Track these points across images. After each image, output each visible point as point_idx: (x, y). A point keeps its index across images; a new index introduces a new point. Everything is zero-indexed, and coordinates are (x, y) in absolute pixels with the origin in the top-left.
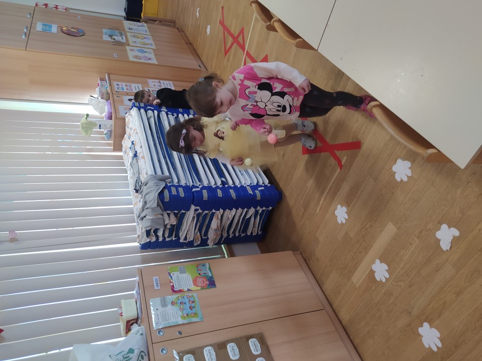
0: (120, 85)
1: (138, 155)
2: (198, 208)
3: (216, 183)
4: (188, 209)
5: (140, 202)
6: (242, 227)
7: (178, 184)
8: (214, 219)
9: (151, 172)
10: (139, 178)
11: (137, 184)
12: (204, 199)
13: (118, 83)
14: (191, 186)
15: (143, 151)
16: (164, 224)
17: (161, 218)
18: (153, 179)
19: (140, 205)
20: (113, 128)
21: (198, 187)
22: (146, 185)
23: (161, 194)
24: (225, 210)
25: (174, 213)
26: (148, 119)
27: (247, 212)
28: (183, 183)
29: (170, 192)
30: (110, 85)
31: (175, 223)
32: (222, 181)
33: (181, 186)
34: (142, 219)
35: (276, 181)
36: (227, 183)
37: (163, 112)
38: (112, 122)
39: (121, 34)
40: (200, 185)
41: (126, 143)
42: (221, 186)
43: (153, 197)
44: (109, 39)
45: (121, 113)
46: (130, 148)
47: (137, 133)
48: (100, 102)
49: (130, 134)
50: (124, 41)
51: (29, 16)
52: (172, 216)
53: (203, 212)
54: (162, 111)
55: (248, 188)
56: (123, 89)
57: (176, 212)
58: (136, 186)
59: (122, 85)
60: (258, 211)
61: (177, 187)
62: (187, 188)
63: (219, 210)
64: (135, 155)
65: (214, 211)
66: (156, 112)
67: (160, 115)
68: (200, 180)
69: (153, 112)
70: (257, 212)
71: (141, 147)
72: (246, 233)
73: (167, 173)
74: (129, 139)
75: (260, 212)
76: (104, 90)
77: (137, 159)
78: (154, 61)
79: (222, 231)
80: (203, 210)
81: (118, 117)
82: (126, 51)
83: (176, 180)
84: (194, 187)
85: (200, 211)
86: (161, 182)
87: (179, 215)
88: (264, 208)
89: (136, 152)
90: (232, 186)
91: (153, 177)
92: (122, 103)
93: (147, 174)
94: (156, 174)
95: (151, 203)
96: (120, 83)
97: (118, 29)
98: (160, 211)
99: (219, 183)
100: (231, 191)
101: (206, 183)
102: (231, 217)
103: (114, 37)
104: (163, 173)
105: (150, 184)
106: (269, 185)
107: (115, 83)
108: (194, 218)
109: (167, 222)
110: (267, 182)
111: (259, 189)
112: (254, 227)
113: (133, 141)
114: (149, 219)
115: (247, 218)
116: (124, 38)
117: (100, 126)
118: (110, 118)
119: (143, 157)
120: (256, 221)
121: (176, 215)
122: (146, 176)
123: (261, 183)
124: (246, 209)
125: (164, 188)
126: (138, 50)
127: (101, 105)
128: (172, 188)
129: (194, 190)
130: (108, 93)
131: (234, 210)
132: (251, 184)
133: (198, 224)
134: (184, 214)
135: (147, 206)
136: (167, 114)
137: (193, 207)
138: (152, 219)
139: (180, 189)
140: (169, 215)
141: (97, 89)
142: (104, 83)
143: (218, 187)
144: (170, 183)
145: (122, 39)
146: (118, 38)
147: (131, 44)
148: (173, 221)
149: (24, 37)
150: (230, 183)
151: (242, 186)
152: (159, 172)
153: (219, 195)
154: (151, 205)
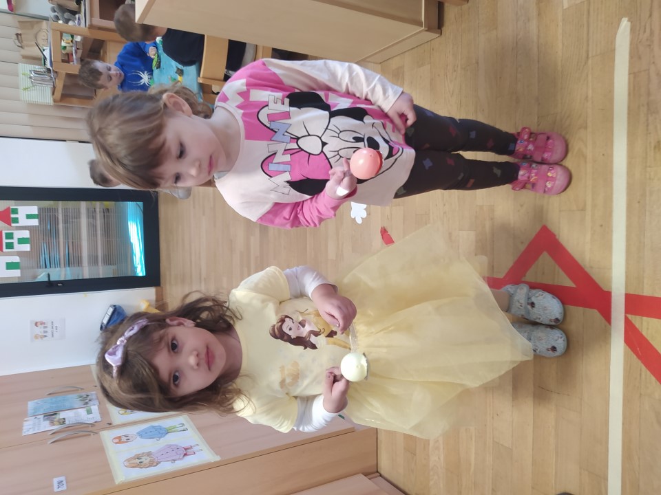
44: (46, 426)
78: (205, 455)
82: (101, 450)
103: (62, 415)
116: (94, 407)
126: (142, 434)
145: (89, 412)
147: (116, 419)
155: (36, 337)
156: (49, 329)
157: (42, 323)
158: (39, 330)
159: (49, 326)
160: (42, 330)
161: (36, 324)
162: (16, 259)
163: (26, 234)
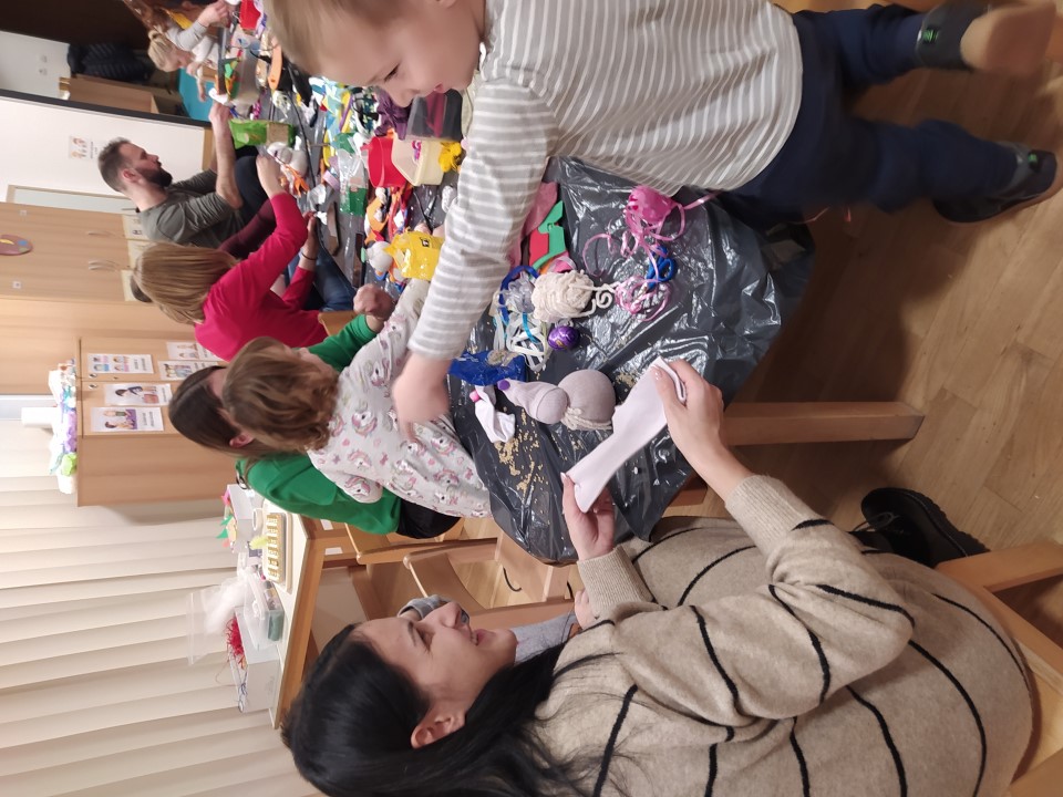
0: (102, 360)
13: (98, 355)
30: (80, 361)
56: (107, 368)
59: (106, 358)
81: (86, 434)
92: (101, 399)
97: (109, 235)
107: (91, 357)
155: (75, 154)
156: (88, 149)
157: (81, 142)
158: (78, 148)
159: (89, 145)
160: (81, 148)
161: (75, 140)
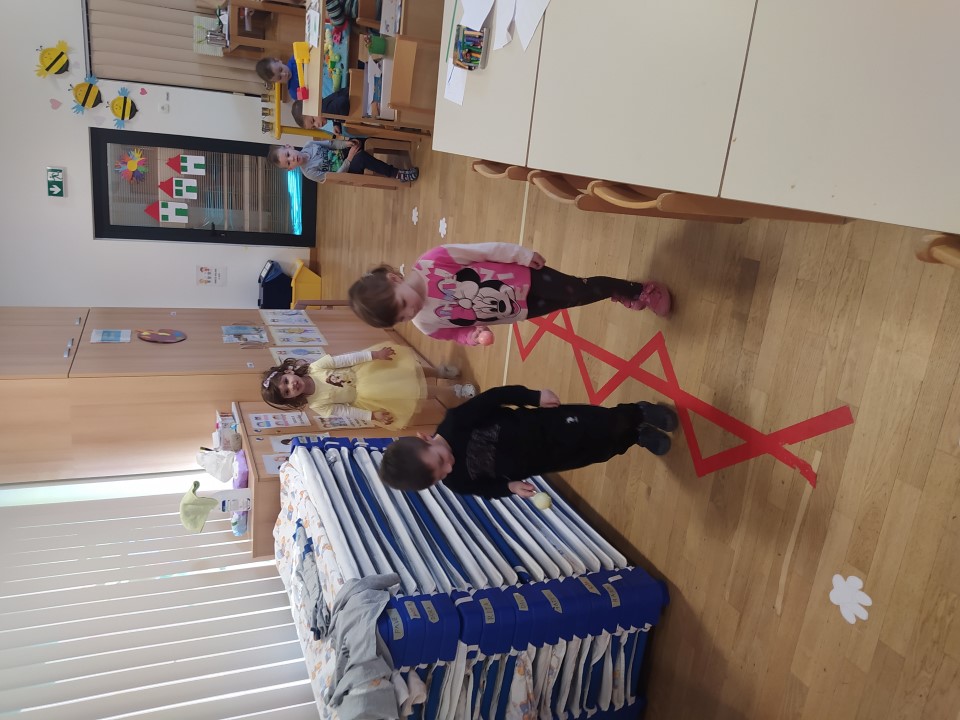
0: (263, 418)
1: (315, 545)
2: (475, 648)
3: (506, 581)
4: (451, 656)
5: (328, 659)
6: (587, 690)
7: (418, 594)
8: (517, 677)
9: (350, 573)
10: (320, 599)
11: (319, 613)
12: (488, 622)
13: (257, 415)
14: (449, 593)
15: (327, 531)
16: (398, 704)
17: (388, 690)
18: (359, 588)
19: (330, 667)
20: (252, 504)
21: (465, 594)
22: (342, 608)
23: (383, 621)
24: (539, 646)
25: (419, 671)
26: (331, 465)
27: (593, 644)
28: (430, 588)
29: (404, 613)
30: (242, 420)
31: (423, 699)
32: (519, 574)
33: (427, 597)
34: (339, 701)
35: (643, 557)
36: (531, 576)
37: (359, 448)
38: (250, 492)
39: (258, 331)
40: (469, 589)
41: (284, 531)
42: (519, 586)
43: (362, 635)
44: (236, 340)
45: (269, 469)
46: (294, 536)
47: (308, 498)
48: (222, 458)
49: (291, 507)
50: (265, 339)
51: (77, 323)
52: (414, 679)
53: (487, 660)
54: (358, 446)
55: (584, 581)
56: (268, 424)
57: (423, 666)
58: (315, 622)
59: (266, 417)
60: (619, 637)
61: (417, 601)
62: (442, 601)
63: (525, 649)
64: (309, 547)
65: (513, 652)
66: (345, 450)
67: (355, 456)
68: (468, 577)
69: (339, 450)
70: (616, 641)
71: (321, 525)
72: (599, 708)
73: (388, 570)
74: (290, 518)
75: (624, 640)
76: (229, 435)
77: (312, 557)
79: (539, 707)
80: (488, 652)
81: (262, 477)
82: (270, 355)
83: (412, 586)
84: (456, 594)
85: (481, 657)
86: (380, 593)
87: (430, 677)
88: (633, 630)
89: (310, 540)
90: (546, 581)
91: (359, 584)
92: (269, 449)
93: (341, 581)
94: (362, 575)
95: (361, 650)
96: (261, 415)
97: (250, 324)
98: (384, 669)
99: (514, 579)
100: (547, 593)
101: (482, 584)
102: (556, 664)
103: (245, 336)
104: (378, 571)
105: (355, 601)
106: (630, 568)
107: (252, 416)
108: (467, 677)
109: (404, 697)
110: (623, 561)
111: (611, 579)
112: (615, 686)
113: (300, 520)
114: (360, 696)
115: (594, 661)
116: (264, 335)
117: (224, 503)
118: (245, 484)
119: (329, 546)
120: (617, 668)
121: (422, 675)
122: (338, 587)
123: (610, 566)
124: (590, 638)
125: (389, 606)
126: (294, 352)
127: (225, 461)
128: (406, 603)
129: (458, 602)
130: (238, 437)
131: (562, 642)
132: (587, 571)
133: (479, 696)
134: (442, 671)
135: (352, 660)
136: (369, 451)
137: (463, 648)
138: (366, 696)
139: (427, 605)
140: (405, 676)
141: (215, 435)
142: (229, 420)
143: (512, 589)
144: (398, 593)
145: (261, 337)
146: (253, 337)
147: (278, 343)
148: (418, 692)
149: (66, 356)
150: (540, 575)
151: (569, 579)
152: (370, 571)
153: (520, 606)
154: (362, 655)
155: (201, 281)
157: (207, 269)
158: (204, 275)
159: (213, 272)
160: (207, 275)
161: (201, 269)
162: (185, 206)
163: (194, 183)
